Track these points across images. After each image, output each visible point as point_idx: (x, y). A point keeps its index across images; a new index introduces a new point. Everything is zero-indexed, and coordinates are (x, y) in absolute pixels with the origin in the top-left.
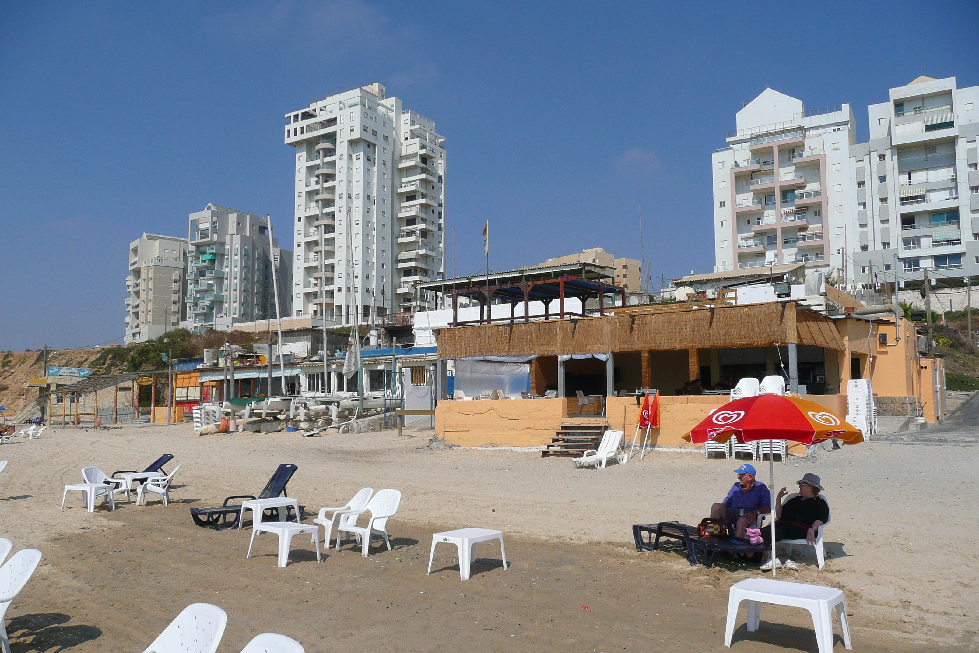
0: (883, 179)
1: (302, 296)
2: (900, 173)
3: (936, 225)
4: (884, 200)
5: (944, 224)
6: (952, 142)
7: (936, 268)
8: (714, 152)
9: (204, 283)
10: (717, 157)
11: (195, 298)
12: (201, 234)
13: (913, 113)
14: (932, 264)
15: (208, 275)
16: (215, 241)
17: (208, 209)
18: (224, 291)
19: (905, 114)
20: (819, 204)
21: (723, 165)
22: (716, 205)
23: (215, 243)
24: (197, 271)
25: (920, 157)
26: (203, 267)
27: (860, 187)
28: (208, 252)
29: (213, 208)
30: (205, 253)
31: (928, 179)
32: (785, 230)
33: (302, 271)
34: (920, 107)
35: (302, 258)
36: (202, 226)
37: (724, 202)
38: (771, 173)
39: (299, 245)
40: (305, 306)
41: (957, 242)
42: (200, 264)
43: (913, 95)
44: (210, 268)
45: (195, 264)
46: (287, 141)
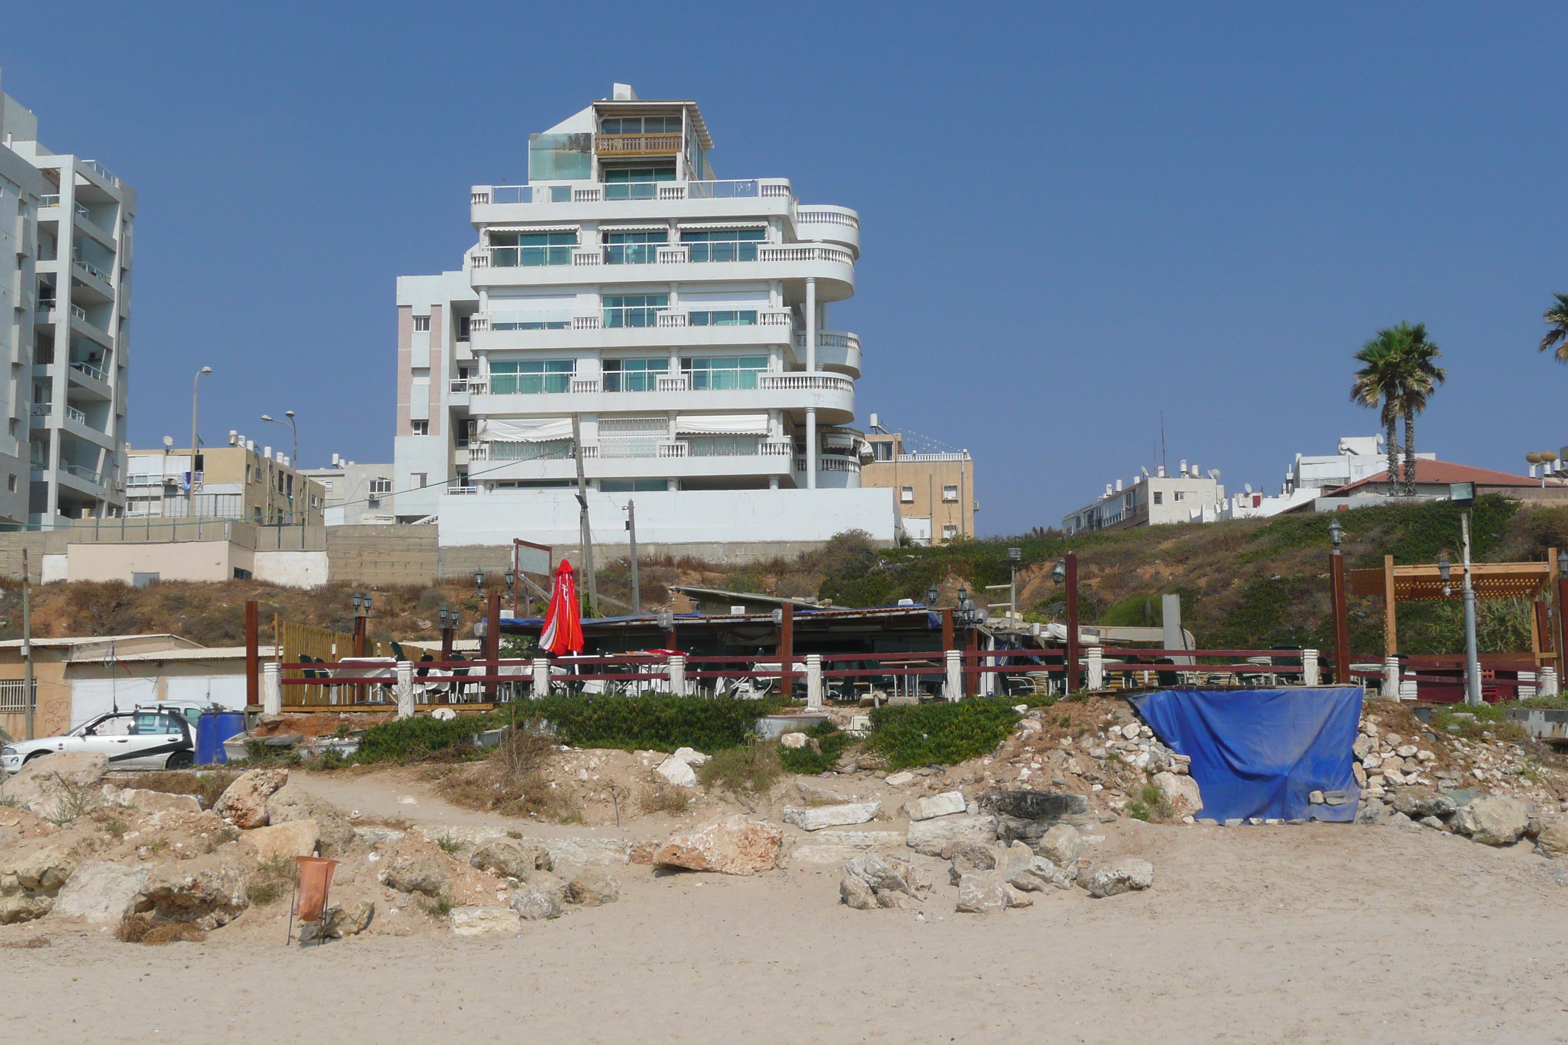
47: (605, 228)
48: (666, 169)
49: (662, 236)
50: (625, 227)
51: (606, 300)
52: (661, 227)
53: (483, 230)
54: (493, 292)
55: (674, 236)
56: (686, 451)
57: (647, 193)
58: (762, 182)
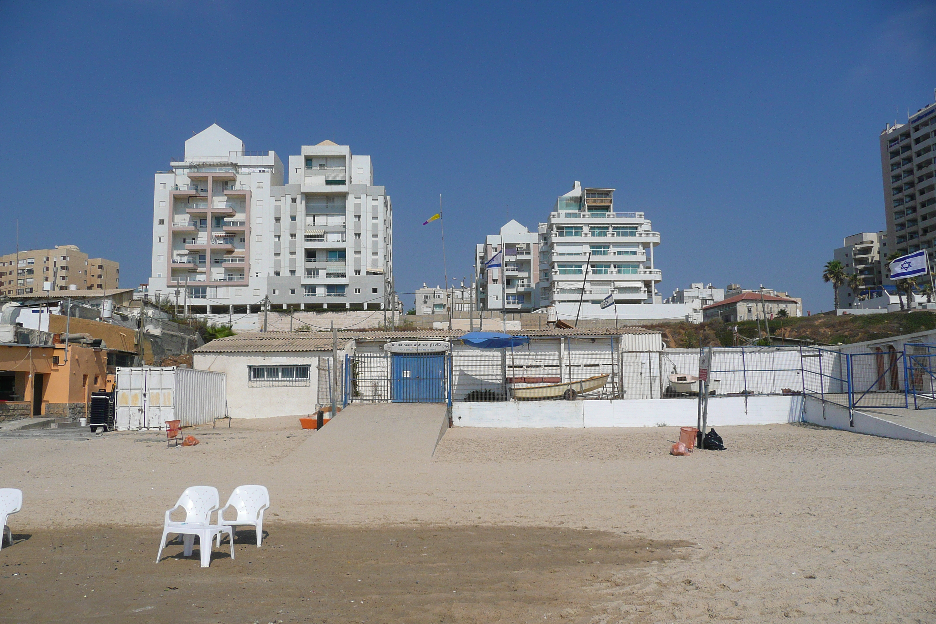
0: (293, 218)
2: (307, 215)
3: (330, 260)
4: (293, 235)
5: (336, 260)
6: (344, 196)
7: (328, 295)
8: (157, 173)
10: (159, 178)
13: (319, 168)
14: (325, 292)
19: (313, 168)
20: (243, 232)
21: (165, 187)
22: (156, 222)
25: (322, 204)
27: (277, 222)
31: (327, 223)
32: (214, 252)
34: (324, 165)
37: (163, 220)
38: (205, 199)
41: (343, 276)
43: (318, 154)
47: (591, 226)
48: (607, 208)
49: (607, 228)
50: (595, 226)
51: (592, 247)
52: (607, 226)
53: (554, 226)
54: (558, 244)
55: (611, 229)
56: (618, 292)
57: (604, 216)
58: (637, 213)
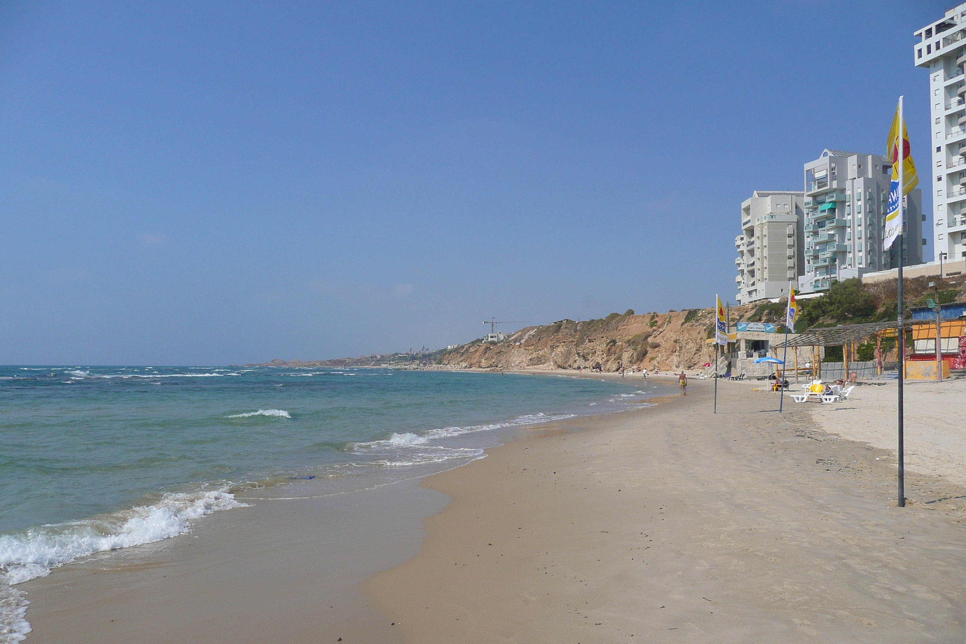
1: (946, 237)
9: (824, 234)
11: (815, 250)
12: (818, 183)
15: (828, 225)
16: (835, 189)
17: (824, 156)
18: (846, 240)
23: (835, 190)
24: (815, 223)
26: (822, 218)
28: (827, 201)
29: (830, 154)
30: (823, 202)
33: (945, 208)
35: (944, 193)
36: (817, 175)
39: (940, 179)
40: (951, 248)
42: (819, 215)
44: (831, 218)
45: (813, 215)
46: (918, 62)
